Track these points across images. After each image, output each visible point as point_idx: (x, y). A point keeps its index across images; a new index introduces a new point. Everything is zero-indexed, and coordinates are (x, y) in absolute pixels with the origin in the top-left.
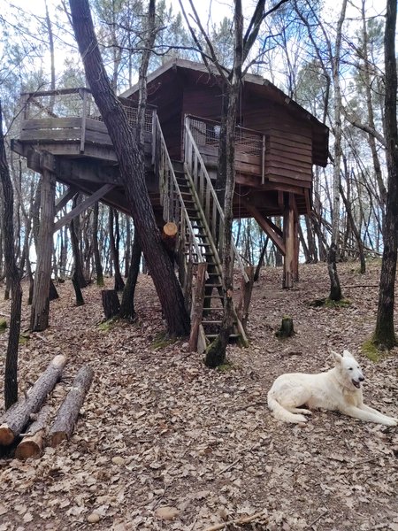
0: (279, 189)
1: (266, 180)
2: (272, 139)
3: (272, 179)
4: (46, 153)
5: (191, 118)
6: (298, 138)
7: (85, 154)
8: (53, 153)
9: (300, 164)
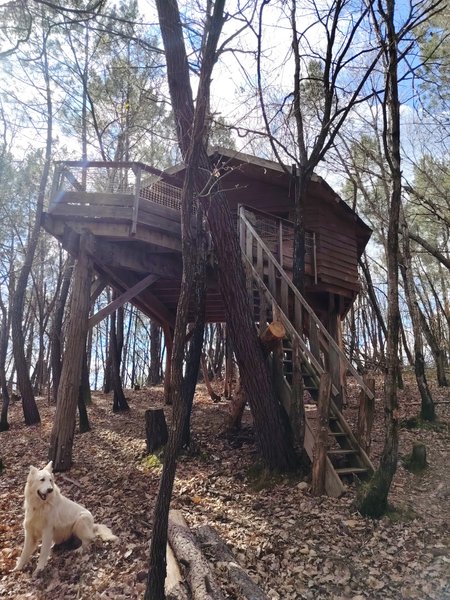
0: (331, 290)
1: (319, 279)
2: (321, 237)
3: (324, 280)
4: (88, 233)
5: (246, 208)
6: (344, 238)
7: (136, 237)
8: (95, 232)
9: (348, 266)
